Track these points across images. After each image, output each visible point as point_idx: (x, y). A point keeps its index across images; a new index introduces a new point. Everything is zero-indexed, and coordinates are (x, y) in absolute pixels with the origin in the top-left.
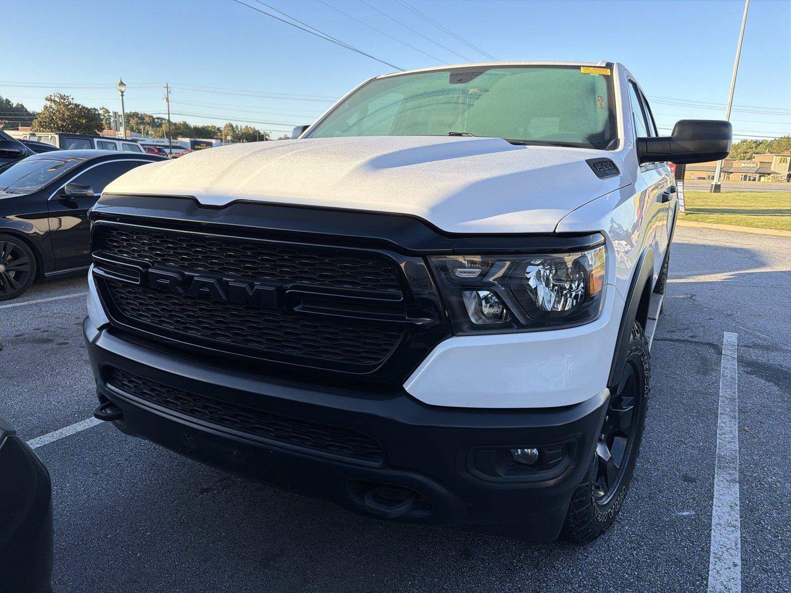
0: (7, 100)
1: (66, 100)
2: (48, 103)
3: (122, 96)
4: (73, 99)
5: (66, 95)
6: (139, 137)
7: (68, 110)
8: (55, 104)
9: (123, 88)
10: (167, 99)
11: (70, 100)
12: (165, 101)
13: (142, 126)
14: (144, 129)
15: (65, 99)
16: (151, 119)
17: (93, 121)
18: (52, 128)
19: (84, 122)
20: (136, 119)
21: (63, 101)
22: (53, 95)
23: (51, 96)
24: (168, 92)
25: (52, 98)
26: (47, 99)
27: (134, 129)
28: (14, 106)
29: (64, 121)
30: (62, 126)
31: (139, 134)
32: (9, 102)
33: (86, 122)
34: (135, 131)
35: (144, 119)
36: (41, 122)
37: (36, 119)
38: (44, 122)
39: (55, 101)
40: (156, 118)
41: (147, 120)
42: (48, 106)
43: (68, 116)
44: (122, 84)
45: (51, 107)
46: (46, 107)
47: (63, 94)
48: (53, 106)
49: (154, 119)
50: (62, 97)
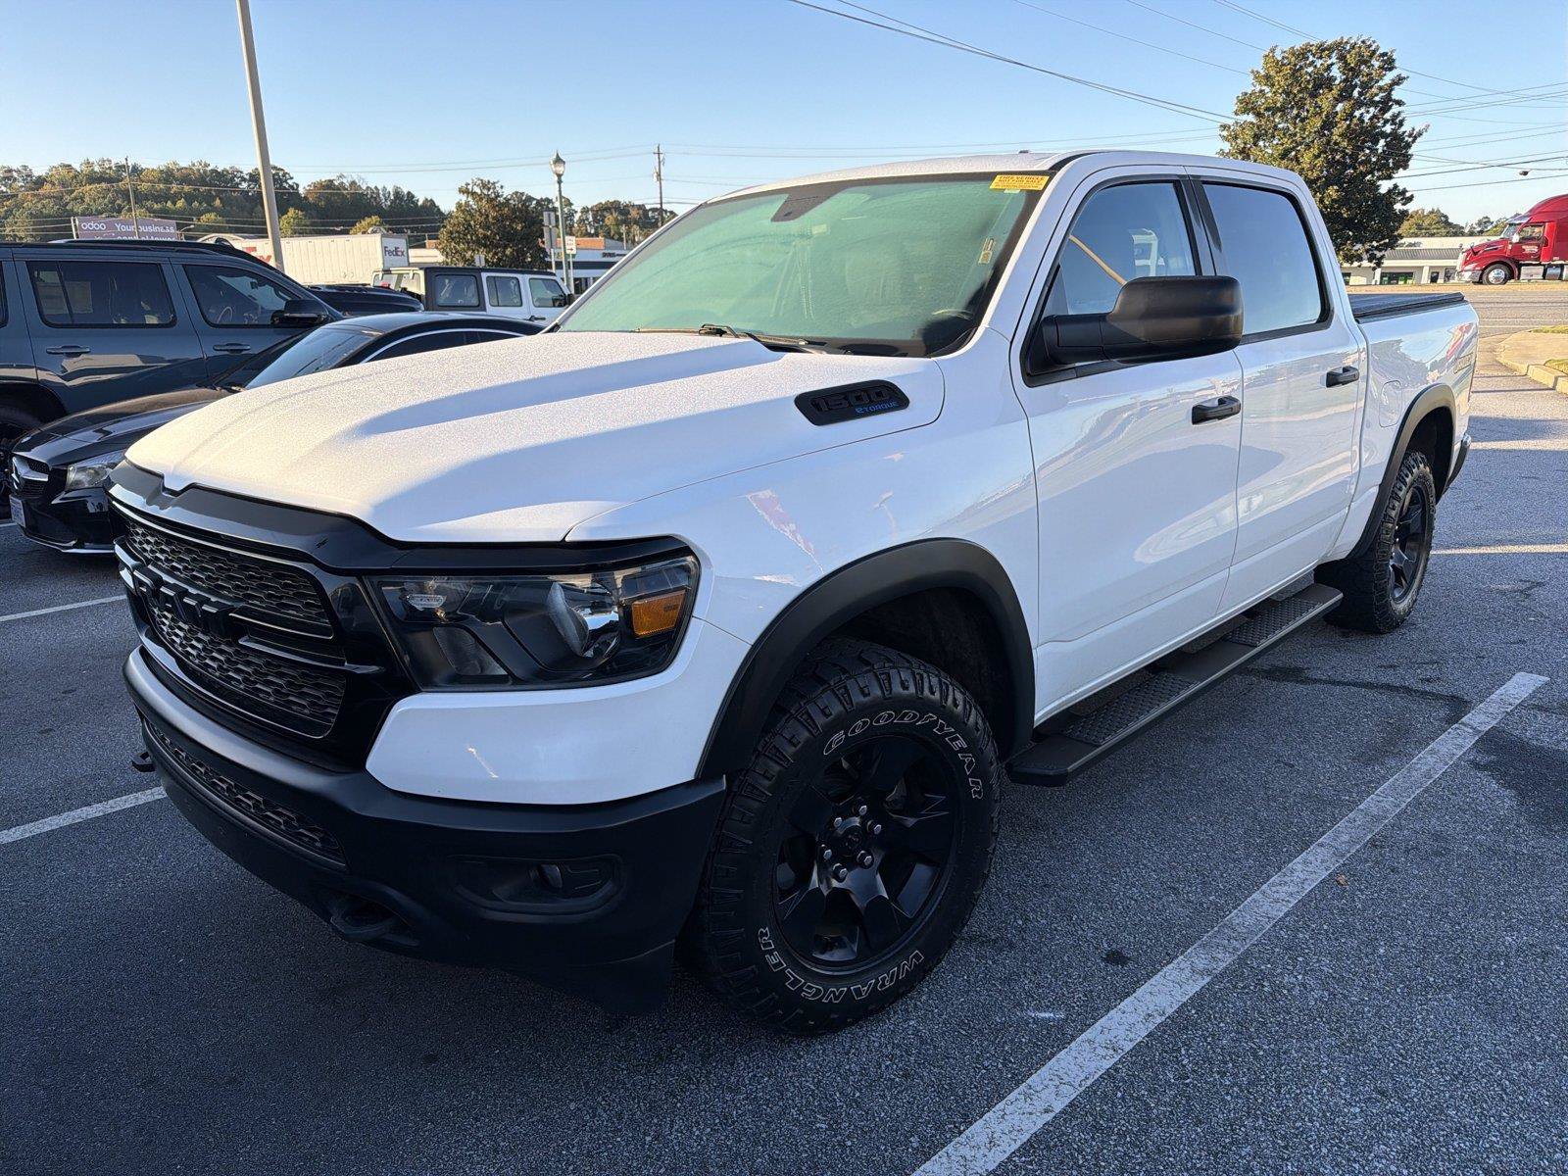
0: (409, 193)
1: (491, 191)
2: (463, 198)
3: (560, 182)
4: (502, 187)
5: (492, 181)
6: (616, 248)
7: (494, 207)
8: (474, 199)
9: (560, 169)
10: (659, 175)
11: (497, 189)
12: (655, 178)
13: (623, 228)
14: (628, 233)
15: (489, 189)
16: (641, 212)
17: (533, 224)
18: (468, 243)
19: (519, 228)
20: (615, 215)
21: (485, 192)
22: (470, 182)
23: (467, 184)
24: (659, 162)
25: (470, 187)
26: (461, 191)
27: (612, 232)
28: (420, 203)
29: (488, 228)
30: (486, 237)
31: (620, 243)
32: (413, 197)
33: (522, 228)
34: (612, 238)
35: (629, 213)
36: (451, 233)
37: (445, 227)
38: (457, 232)
39: (473, 194)
40: (651, 209)
41: (634, 214)
42: (463, 202)
43: (493, 218)
44: (558, 160)
45: (467, 204)
46: (459, 205)
47: (486, 179)
48: (471, 203)
49: (646, 212)
50: (485, 185)
